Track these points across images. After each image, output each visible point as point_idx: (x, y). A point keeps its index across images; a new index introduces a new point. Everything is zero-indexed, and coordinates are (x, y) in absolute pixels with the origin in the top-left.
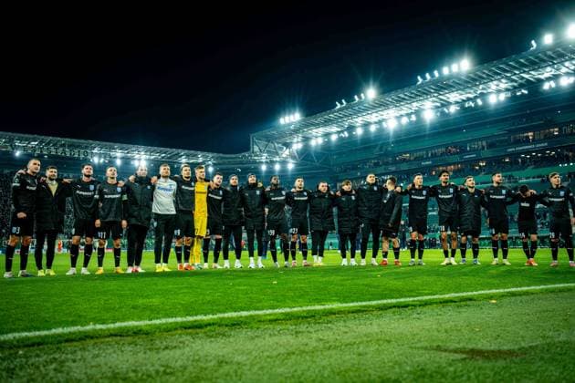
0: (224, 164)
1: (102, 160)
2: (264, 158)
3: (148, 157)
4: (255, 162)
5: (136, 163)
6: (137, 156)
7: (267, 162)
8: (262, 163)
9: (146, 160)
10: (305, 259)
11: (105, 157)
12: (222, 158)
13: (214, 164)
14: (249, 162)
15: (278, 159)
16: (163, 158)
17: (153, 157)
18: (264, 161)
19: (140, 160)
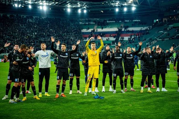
0: (93, 8)
1: (20, 6)
2: (117, 4)
3: (48, 4)
4: (112, 6)
5: (41, 8)
6: (41, 4)
7: (118, 7)
8: (116, 7)
9: (47, 6)
10: (132, 87)
11: (22, 4)
12: (92, 5)
13: (87, 8)
14: (108, 7)
15: (126, 4)
16: (57, 4)
17: (51, 4)
18: (117, 6)
19: (43, 6)
